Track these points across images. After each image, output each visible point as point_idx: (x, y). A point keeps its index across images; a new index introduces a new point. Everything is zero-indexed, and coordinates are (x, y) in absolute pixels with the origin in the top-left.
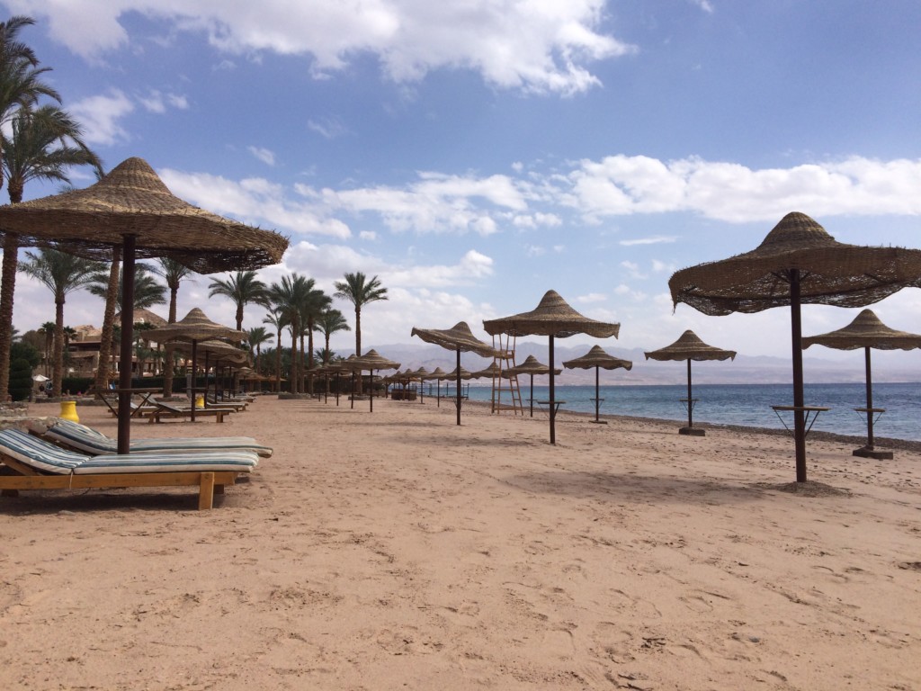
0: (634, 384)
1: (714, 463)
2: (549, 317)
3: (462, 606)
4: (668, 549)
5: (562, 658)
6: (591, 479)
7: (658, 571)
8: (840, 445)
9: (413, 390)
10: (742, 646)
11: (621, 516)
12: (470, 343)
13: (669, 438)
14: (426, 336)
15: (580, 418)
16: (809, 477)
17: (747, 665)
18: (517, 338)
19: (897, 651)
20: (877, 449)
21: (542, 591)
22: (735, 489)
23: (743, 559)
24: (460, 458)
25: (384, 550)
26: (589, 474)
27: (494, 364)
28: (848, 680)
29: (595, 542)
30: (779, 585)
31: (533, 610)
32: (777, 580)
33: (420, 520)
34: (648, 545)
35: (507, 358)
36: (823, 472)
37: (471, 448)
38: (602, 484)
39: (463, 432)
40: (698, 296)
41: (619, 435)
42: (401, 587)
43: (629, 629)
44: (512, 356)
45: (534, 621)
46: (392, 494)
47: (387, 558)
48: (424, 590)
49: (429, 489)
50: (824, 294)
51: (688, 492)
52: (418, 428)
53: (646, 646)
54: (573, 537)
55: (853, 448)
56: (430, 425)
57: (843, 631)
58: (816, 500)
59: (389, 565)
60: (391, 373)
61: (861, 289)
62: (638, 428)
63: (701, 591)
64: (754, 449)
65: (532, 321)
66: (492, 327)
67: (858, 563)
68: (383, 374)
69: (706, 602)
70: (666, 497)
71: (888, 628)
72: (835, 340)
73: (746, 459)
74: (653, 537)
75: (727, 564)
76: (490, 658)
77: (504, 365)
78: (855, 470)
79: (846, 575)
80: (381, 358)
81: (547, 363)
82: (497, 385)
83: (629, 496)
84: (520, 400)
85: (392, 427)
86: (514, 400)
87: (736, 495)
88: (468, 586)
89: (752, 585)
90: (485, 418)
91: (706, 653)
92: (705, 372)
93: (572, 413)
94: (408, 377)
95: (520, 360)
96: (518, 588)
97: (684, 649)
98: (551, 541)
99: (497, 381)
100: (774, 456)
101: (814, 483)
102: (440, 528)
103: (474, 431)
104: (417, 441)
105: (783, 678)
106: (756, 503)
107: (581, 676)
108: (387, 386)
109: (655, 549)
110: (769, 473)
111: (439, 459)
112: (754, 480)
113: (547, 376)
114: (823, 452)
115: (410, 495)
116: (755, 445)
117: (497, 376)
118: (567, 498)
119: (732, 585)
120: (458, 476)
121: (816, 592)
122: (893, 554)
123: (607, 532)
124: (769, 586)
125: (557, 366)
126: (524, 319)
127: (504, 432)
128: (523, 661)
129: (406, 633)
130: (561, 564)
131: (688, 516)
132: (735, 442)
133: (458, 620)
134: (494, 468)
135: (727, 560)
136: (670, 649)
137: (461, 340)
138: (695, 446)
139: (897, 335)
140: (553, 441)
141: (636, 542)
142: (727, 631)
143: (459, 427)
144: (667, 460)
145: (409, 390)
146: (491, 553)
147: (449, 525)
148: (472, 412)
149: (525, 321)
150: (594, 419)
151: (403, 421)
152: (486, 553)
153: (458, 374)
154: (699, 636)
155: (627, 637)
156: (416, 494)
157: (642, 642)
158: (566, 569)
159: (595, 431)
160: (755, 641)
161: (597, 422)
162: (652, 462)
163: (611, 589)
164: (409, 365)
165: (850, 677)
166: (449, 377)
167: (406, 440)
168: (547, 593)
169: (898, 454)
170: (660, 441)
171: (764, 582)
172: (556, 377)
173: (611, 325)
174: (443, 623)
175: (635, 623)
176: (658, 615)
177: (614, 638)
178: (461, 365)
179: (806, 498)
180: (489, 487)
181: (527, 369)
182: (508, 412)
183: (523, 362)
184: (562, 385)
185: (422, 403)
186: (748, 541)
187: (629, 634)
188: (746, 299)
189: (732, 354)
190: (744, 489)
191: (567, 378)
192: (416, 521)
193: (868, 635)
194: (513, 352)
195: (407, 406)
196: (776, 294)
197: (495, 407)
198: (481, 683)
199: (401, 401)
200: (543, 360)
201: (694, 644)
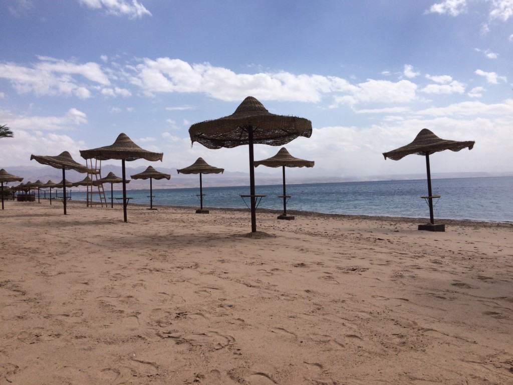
0: (172, 188)
1: (213, 226)
2: (122, 149)
3: (72, 312)
4: (189, 270)
5: (132, 330)
6: (148, 239)
7: (184, 281)
8: (272, 214)
9: (32, 195)
10: (224, 309)
11: (165, 256)
12: (71, 164)
13: (190, 215)
14: (41, 160)
15: (141, 208)
16: (257, 230)
17: (227, 317)
18: (102, 161)
19: (292, 302)
20: (288, 215)
21: (120, 299)
22: (223, 238)
23: (226, 270)
24: (67, 233)
25: (19, 289)
26: (147, 237)
27: (88, 177)
28: (271, 317)
29: (150, 270)
30: (242, 280)
31: (115, 309)
32: (242, 278)
33: (42, 269)
34: (179, 269)
35: (96, 173)
36: (264, 227)
37: (74, 227)
38: (154, 240)
39: (68, 218)
40: (204, 138)
41: (164, 215)
42: (31, 308)
43: (169, 310)
44: (99, 173)
45: (116, 314)
46: (22, 256)
47: (21, 293)
48: (47, 308)
49: (47, 252)
50: (264, 139)
51: (200, 241)
52: (37, 217)
53: (178, 317)
54: (138, 269)
55: (277, 215)
56: (46, 215)
57: (270, 297)
58: (260, 240)
59: (23, 297)
60: (16, 184)
61: (280, 137)
62: (174, 211)
63: (205, 287)
64: (232, 219)
65: (111, 151)
66: (86, 154)
67: (277, 266)
68: (10, 185)
69: (208, 292)
70: (188, 245)
71: (289, 293)
72: (270, 163)
73: (229, 223)
74: (182, 264)
75: (218, 273)
76: (91, 337)
77: (94, 178)
78: (278, 225)
79: (272, 272)
80: (9, 174)
81: (121, 177)
82: (90, 191)
83: (169, 246)
84: (105, 198)
85: (19, 218)
86: (101, 198)
87: (223, 241)
88: (76, 302)
89: (230, 281)
90: (83, 210)
91: (207, 315)
92: (209, 180)
93: (136, 205)
94: (29, 186)
95: (104, 175)
96: (106, 299)
97: (197, 315)
98: (126, 272)
99: (90, 187)
100: (242, 221)
101: (260, 232)
102: (56, 273)
103: (76, 218)
104: (36, 225)
105: (243, 321)
106: (233, 244)
107: (143, 336)
108: (14, 193)
109: (183, 270)
110: (239, 229)
111: (52, 235)
112: (232, 233)
113: (121, 184)
114: (264, 218)
115: (35, 257)
116: (233, 216)
117: (90, 184)
118: (134, 249)
119: (221, 283)
120: (67, 243)
121: (259, 281)
122: (293, 261)
123: (158, 265)
124: (238, 281)
125: (127, 178)
126: (106, 149)
127: (95, 217)
128: (110, 335)
129: (37, 331)
130: (131, 284)
131: (200, 253)
132: (224, 215)
133: (70, 321)
134: (90, 237)
135: (218, 271)
136: (190, 316)
137: (66, 163)
138: (204, 219)
139: (296, 160)
140: (126, 220)
141: (173, 268)
142: (217, 304)
143: (65, 215)
144: (189, 226)
145: (30, 195)
146: (89, 283)
147: (61, 270)
148: (74, 207)
149: (108, 151)
150: (150, 208)
151: (27, 213)
152: (86, 283)
153: (64, 184)
154: (204, 308)
155: (167, 314)
156: (39, 256)
157: (175, 315)
158: (134, 286)
159: (150, 214)
160: (230, 306)
161: (151, 209)
162: (182, 228)
163: (160, 293)
164: (29, 179)
165: (272, 316)
166: (58, 186)
167: (29, 224)
168: (124, 299)
169: (297, 217)
170: (187, 217)
171: (236, 280)
172: (127, 185)
173: (158, 154)
174: (61, 323)
175: (172, 307)
176: (184, 301)
177: (161, 316)
178: (66, 178)
179: (256, 240)
180: (87, 248)
181: (109, 180)
182: (97, 206)
183: (106, 176)
184: (130, 189)
185: (39, 203)
186: (229, 261)
187: (169, 312)
188: (227, 141)
189: (222, 170)
190: (227, 238)
191: (133, 185)
192: (39, 271)
193: (280, 297)
194: (100, 170)
195: (28, 205)
196: (242, 138)
197: (89, 203)
198: (85, 350)
199: (24, 202)
200: (119, 175)
201: (201, 312)
